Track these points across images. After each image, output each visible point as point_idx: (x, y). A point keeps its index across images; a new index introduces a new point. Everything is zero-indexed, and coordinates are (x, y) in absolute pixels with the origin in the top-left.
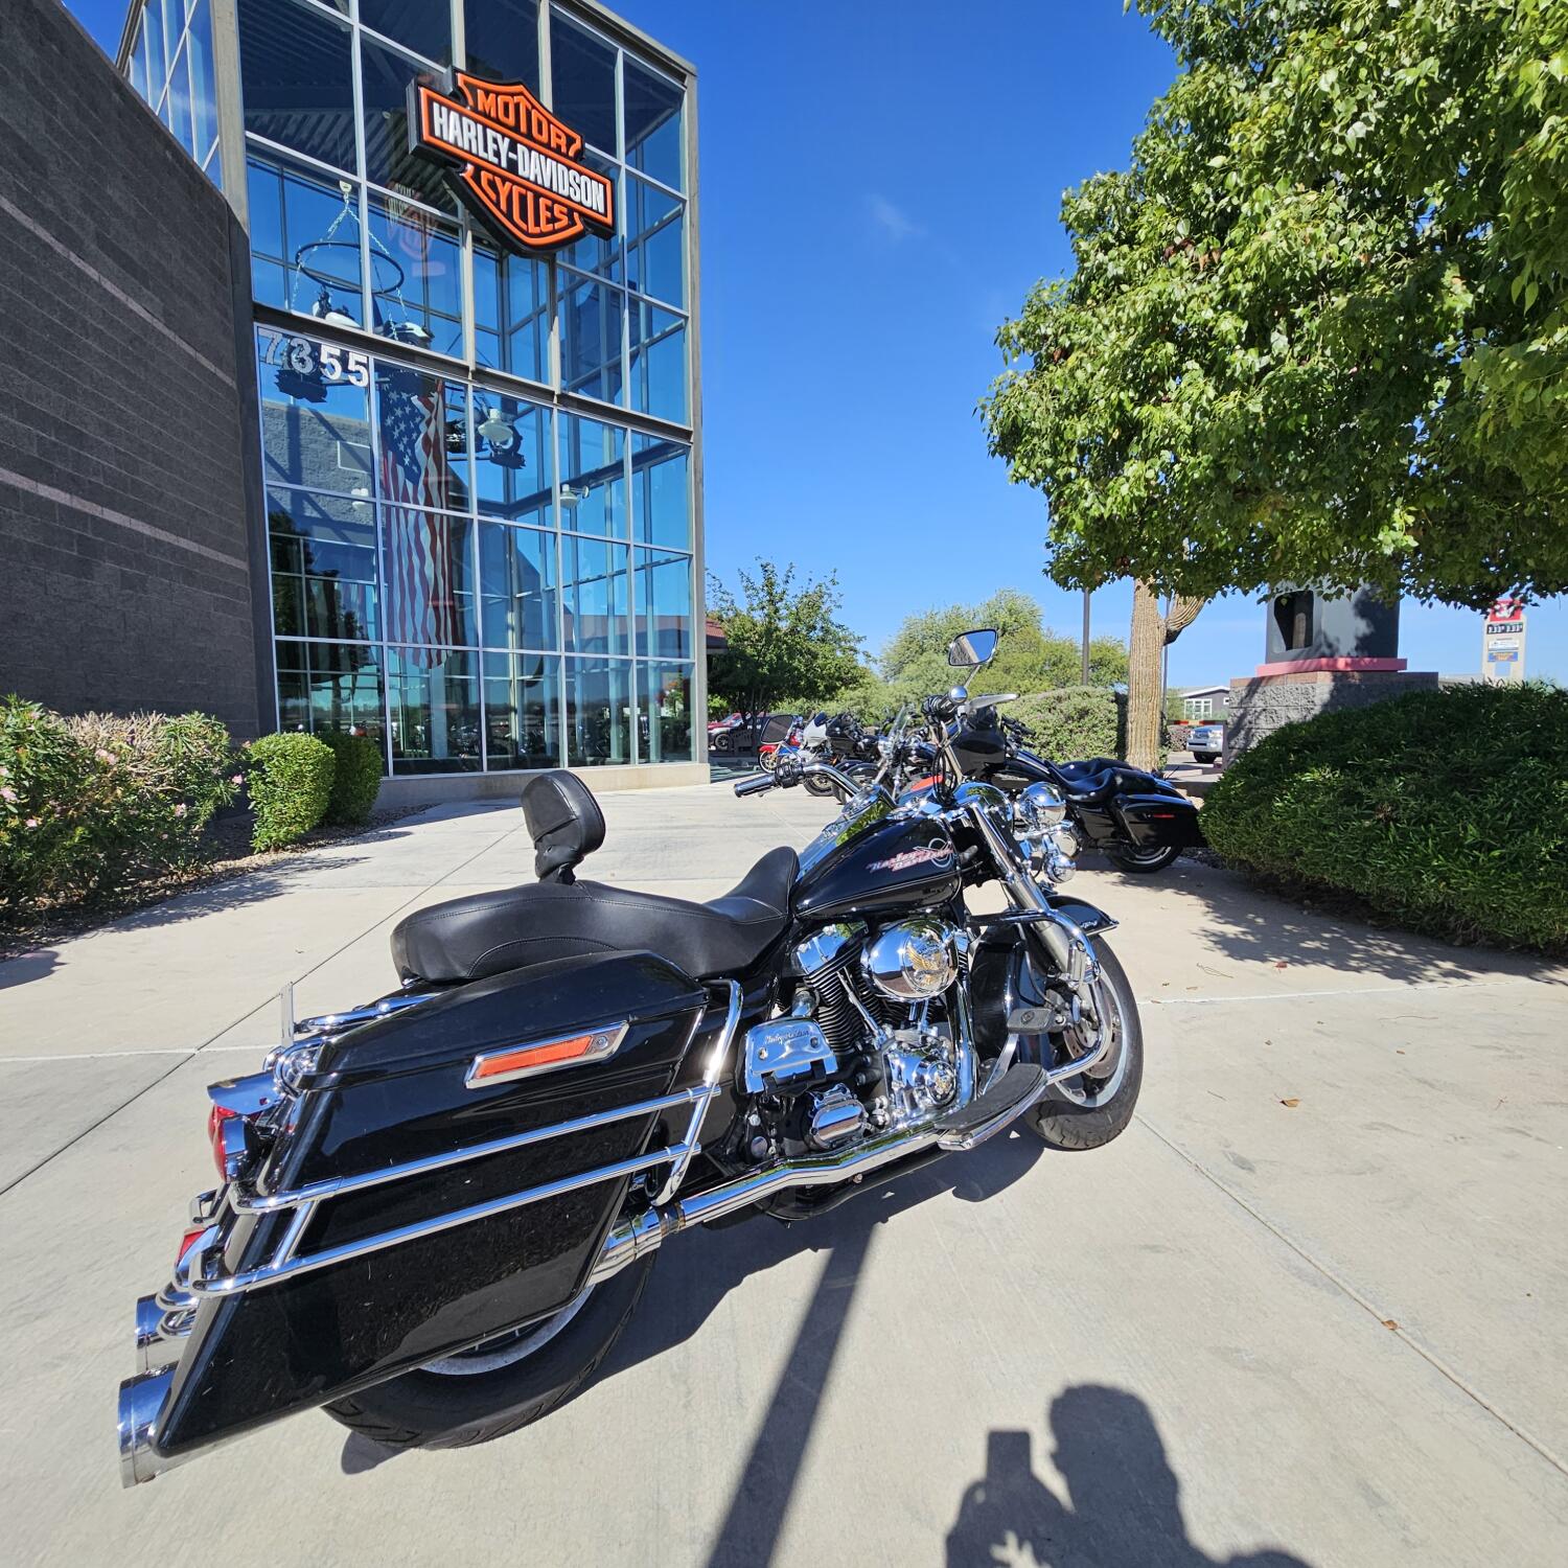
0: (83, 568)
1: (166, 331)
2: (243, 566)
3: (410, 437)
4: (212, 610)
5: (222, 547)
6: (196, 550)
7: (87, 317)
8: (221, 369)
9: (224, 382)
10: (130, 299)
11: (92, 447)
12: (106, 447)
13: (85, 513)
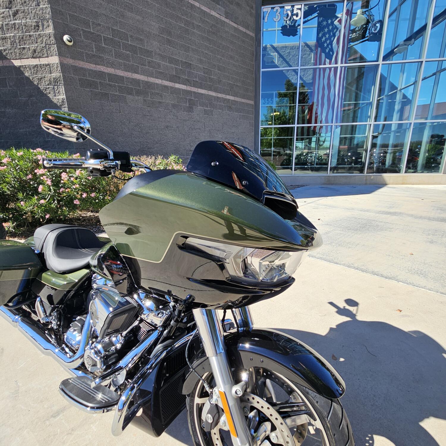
0: (190, 109)
1: (226, 20)
2: (252, 102)
3: (330, 39)
4: (238, 119)
5: (243, 97)
6: (233, 99)
7: (194, 22)
8: (248, 30)
9: (249, 35)
10: (212, 11)
11: (194, 69)
12: (200, 68)
13: (192, 91)
